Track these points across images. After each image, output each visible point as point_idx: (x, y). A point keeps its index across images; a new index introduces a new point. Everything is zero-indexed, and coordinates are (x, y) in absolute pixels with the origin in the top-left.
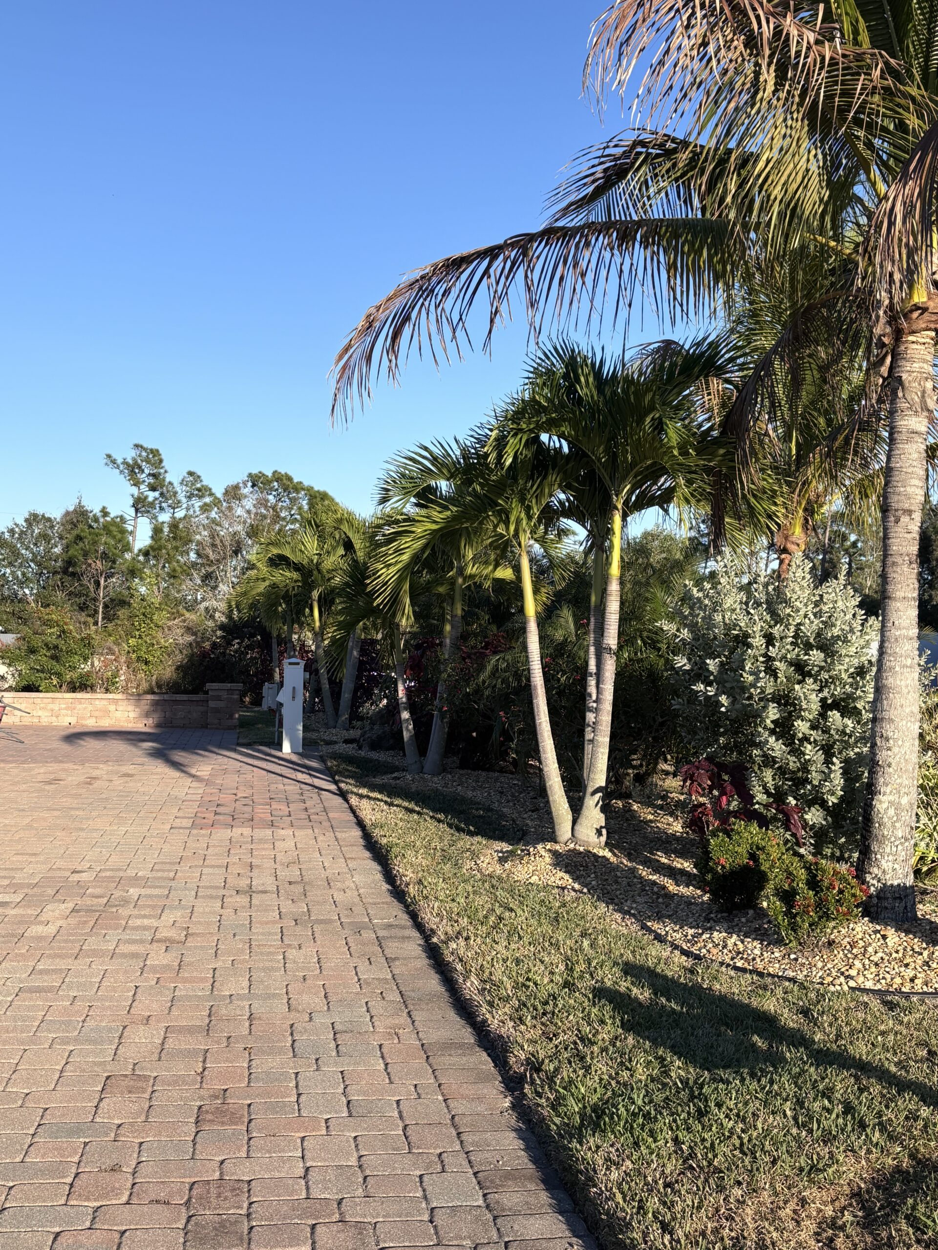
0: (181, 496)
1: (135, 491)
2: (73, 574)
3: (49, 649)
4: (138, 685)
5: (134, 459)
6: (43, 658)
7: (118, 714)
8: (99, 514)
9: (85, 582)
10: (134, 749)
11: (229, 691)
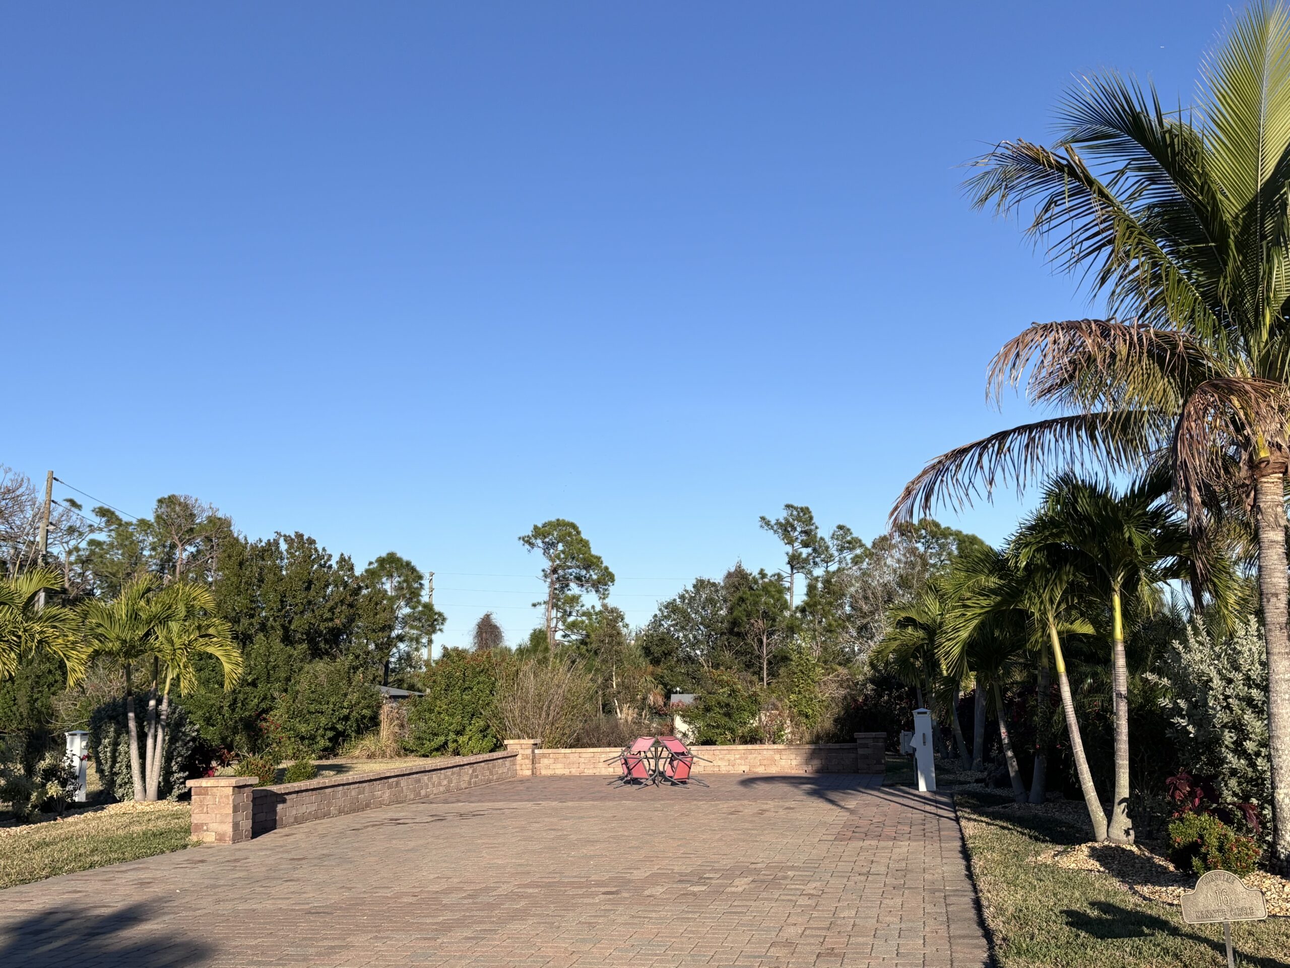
0: (833, 551)
1: (789, 549)
2: (738, 634)
3: (721, 707)
4: (801, 738)
5: (786, 519)
6: (717, 715)
7: (783, 762)
8: (758, 576)
9: (749, 641)
10: (795, 790)
11: (875, 739)
